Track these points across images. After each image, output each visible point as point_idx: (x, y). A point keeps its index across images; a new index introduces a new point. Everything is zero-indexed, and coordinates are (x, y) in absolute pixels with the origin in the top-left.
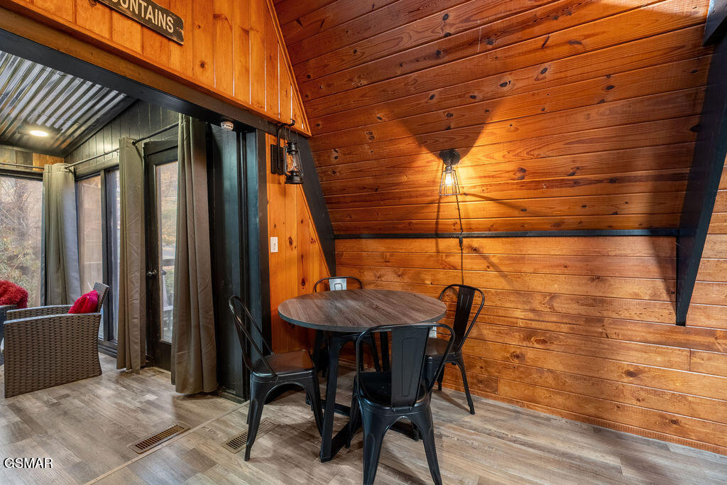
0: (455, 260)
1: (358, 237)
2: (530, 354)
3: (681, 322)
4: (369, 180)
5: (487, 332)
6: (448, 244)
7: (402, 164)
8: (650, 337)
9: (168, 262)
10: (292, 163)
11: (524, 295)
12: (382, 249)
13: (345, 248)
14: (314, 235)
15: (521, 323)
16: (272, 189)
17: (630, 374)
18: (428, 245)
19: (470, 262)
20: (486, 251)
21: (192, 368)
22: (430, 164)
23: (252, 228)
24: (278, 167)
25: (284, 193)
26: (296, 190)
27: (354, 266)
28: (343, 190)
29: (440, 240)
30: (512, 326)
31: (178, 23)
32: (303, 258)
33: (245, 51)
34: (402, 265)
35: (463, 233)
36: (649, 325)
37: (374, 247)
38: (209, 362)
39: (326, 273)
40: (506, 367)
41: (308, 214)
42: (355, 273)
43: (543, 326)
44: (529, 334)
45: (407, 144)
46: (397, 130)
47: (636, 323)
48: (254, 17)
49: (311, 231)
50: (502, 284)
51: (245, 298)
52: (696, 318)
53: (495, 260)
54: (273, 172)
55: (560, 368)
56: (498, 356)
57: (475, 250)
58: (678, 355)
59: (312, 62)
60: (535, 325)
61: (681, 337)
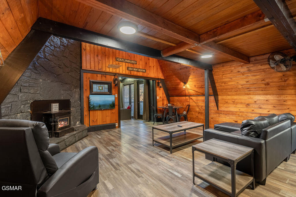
0: (188, 100)
1: (173, 96)
2: (199, 116)
3: (218, 109)
4: (174, 86)
5: (193, 113)
6: (187, 97)
7: (178, 84)
8: (214, 112)
9: (141, 102)
10: (161, 85)
11: (198, 106)
12: (177, 98)
13: (171, 98)
14: (165, 96)
15: (198, 111)
16: (158, 89)
17: (212, 118)
18: (184, 98)
19: (191, 101)
20: (193, 99)
21: (146, 117)
22: (182, 84)
23: (154, 95)
24: (158, 85)
25: (160, 89)
26: (162, 89)
27: (173, 102)
28: (170, 88)
29: (186, 97)
30: (196, 111)
31: (146, 70)
32: (163, 100)
33: (154, 70)
34: (180, 102)
35: (190, 96)
36: (214, 110)
37: (176, 98)
38: (148, 116)
39: (168, 103)
40: (196, 119)
41: (164, 92)
42: (173, 103)
43: (201, 111)
44: (199, 113)
45: (179, 81)
46: (177, 79)
47: (212, 110)
48: (155, 64)
49: (165, 95)
50: (195, 104)
51: (154, 105)
52: (220, 109)
53: (194, 100)
54: (158, 86)
55: (203, 118)
56: (195, 117)
57: (191, 99)
58: (218, 115)
59: (164, 68)
60: (200, 111)
61: (218, 112)
